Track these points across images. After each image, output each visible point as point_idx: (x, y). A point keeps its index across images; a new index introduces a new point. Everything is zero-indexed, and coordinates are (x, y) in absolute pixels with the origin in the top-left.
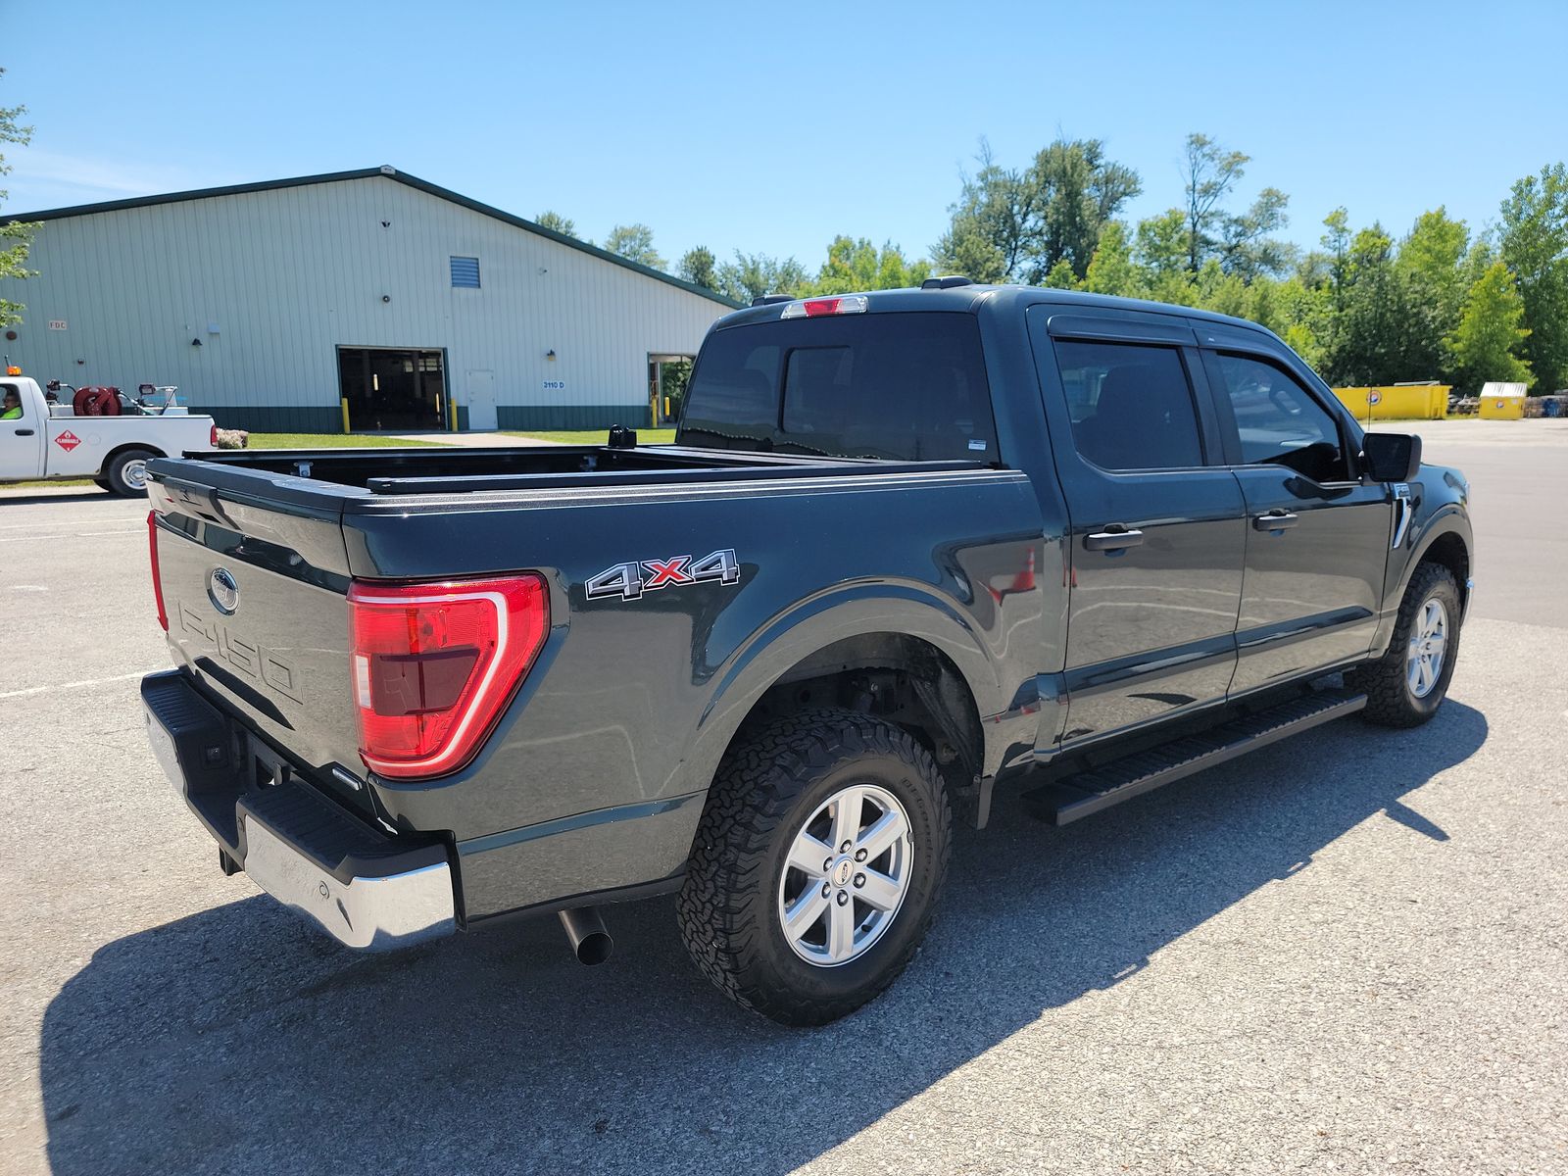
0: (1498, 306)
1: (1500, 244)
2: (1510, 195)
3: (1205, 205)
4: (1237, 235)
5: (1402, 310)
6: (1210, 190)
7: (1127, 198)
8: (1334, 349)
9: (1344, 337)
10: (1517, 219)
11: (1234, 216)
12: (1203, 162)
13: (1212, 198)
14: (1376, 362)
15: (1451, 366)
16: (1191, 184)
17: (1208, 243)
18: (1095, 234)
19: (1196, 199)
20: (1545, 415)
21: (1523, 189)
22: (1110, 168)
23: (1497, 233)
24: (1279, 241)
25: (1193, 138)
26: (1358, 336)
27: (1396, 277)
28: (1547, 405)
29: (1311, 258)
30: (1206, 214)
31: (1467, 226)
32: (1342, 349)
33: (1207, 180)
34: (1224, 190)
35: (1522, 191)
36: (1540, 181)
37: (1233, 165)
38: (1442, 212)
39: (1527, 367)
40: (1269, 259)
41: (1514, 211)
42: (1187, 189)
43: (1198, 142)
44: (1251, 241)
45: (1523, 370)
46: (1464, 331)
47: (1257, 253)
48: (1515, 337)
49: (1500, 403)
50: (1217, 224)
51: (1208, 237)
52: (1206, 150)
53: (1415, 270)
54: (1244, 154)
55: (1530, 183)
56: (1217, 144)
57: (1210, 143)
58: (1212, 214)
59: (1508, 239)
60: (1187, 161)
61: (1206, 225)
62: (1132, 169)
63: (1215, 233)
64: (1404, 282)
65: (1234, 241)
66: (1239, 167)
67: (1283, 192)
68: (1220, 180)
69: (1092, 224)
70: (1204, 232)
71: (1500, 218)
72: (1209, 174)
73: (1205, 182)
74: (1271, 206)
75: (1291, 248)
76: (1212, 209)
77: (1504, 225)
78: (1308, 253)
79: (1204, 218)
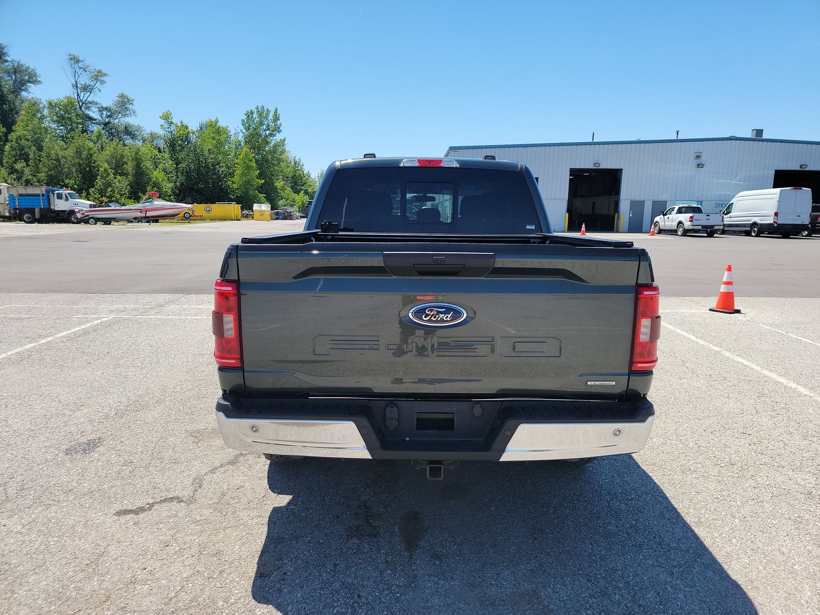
0: (248, 168)
1: (243, 139)
2: (245, 117)
3: (84, 96)
4: (109, 116)
5: (207, 167)
6: (85, 88)
7: (31, 85)
8: (178, 184)
9: (182, 178)
10: (249, 129)
11: (105, 106)
12: (80, 71)
13: (89, 93)
14: (199, 191)
15: (234, 195)
16: (74, 83)
17: (91, 119)
18: (14, 104)
19: (79, 93)
20: (277, 219)
21: (249, 115)
22: (16, 65)
23: (241, 135)
24: (132, 123)
25: (71, 57)
26: (188, 177)
27: (202, 151)
28: (277, 214)
29: (151, 134)
30: (86, 102)
31: (229, 129)
32: (182, 184)
33: (84, 82)
34: (96, 90)
35: (249, 116)
36: (256, 113)
37: (98, 76)
38: (217, 121)
39: (264, 197)
40: (129, 132)
41: (247, 125)
42: (73, 85)
43: (75, 60)
44: (116, 121)
45: (263, 198)
46: (236, 179)
47: (122, 128)
48: (258, 183)
49: (262, 213)
50: (94, 109)
51: (90, 115)
52: (81, 64)
53: (210, 148)
54: (104, 72)
55: (252, 113)
56: (87, 63)
57: (82, 61)
58: (90, 103)
59: (246, 138)
60: (70, 69)
61: (88, 108)
62: (32, 67)
63: (94, 113)
64: (206, 153)
65: (107, 120)
66: (102, 79)
67: (131, 96)
68: (92, 84)
69: (11, 97)
70: (87, 112)
71: (242, 127)
72: (84, 80)
73: (83, 83)
74: (124, 103)
75: (139, 128)
76: (90, 99)
77: (244, 131)
78: (149, 132)
79: (86, 104)
